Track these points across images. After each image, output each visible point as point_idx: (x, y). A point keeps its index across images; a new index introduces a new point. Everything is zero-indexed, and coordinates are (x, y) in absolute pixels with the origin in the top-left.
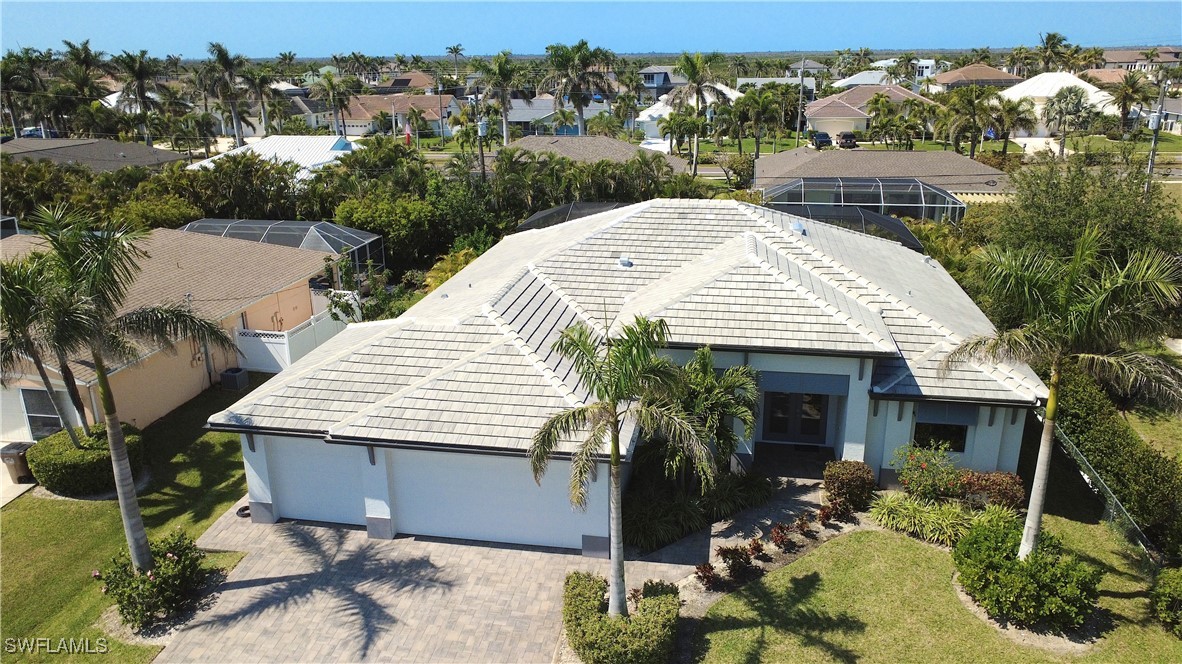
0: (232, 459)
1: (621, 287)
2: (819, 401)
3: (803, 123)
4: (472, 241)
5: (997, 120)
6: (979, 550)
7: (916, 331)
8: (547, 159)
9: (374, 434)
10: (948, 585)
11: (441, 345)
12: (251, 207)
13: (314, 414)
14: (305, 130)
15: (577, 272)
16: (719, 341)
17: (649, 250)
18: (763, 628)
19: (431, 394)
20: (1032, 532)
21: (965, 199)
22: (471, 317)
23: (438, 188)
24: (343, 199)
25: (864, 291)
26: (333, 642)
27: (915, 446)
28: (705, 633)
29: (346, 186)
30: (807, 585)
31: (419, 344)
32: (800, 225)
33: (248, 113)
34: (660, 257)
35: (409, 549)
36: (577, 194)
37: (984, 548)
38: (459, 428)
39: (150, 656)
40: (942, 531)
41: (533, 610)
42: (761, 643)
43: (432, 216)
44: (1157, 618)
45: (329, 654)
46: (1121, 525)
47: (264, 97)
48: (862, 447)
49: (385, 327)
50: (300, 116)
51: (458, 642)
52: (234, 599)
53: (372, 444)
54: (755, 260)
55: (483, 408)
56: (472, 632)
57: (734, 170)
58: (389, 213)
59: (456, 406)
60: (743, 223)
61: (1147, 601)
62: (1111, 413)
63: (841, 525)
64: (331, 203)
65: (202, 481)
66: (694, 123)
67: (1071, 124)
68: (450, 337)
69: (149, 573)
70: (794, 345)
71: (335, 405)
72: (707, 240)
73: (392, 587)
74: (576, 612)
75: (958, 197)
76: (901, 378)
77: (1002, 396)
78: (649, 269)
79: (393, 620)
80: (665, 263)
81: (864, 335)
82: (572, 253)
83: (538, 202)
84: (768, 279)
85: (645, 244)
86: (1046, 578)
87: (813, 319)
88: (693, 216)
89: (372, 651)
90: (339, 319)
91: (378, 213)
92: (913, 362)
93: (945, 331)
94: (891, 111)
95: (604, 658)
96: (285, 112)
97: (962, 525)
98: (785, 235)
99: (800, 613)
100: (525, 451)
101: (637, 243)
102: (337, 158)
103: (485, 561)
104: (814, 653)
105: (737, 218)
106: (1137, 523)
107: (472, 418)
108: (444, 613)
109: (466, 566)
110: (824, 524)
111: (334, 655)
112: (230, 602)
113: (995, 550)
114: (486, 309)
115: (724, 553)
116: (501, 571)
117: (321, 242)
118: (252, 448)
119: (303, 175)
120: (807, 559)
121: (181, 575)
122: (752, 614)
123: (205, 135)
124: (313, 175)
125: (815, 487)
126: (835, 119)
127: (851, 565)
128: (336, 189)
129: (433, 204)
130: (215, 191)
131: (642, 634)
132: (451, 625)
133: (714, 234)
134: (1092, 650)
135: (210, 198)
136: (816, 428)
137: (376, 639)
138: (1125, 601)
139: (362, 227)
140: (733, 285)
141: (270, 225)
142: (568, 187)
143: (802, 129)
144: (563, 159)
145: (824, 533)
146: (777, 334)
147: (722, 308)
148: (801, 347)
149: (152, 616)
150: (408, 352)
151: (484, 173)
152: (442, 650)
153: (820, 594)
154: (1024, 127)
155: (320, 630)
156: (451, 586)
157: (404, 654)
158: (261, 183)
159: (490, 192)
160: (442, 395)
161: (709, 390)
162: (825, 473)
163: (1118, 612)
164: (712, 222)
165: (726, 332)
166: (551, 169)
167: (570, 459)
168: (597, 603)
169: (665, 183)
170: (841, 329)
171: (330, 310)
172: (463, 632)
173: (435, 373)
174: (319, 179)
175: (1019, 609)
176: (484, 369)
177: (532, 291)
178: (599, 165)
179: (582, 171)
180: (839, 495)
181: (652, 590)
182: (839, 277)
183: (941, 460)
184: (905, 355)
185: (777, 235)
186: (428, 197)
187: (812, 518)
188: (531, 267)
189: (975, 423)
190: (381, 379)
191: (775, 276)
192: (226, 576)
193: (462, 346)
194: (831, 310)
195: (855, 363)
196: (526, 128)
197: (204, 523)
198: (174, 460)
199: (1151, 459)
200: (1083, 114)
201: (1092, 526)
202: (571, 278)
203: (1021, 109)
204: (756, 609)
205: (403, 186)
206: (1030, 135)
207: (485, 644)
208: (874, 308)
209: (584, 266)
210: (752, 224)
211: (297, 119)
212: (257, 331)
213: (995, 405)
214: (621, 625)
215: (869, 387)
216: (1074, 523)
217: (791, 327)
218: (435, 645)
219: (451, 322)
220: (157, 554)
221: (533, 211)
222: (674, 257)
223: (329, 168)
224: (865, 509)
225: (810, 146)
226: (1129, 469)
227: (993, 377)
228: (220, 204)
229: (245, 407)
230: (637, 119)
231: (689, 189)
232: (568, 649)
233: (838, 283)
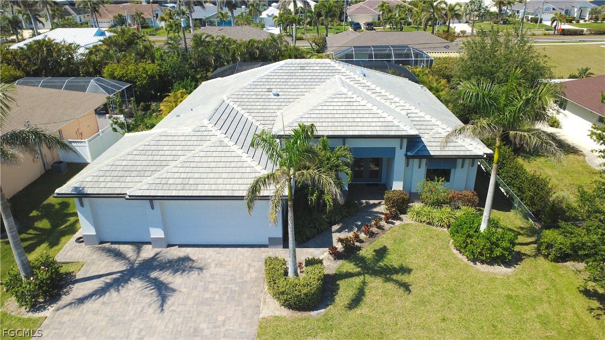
0: (65, 212)
1: (274, 107)
2: (377, 161)
3: (346, 18)
4: (184, 85)
5: (445, 15)
6: (462, 229)
7: (425, 123)
8: (221, 39)
9: (153, 193)
10: (448, 246)
11: (183, 143)
12: (52, 69)
13: (117, 185)
14: (75, 25)
15: (250, 100)
16: (331, 133)
17: (287, 87)
18: (364, 275)
19: (181, 170)
20: (487, 218)
21: (432, 55)
22: (199, 127)
23: (161, 56)
24: (106, 64)
25: (398, 104)
26: (143, 305)
27: (427, 180)
28: (337, 281)
29: (107, 56)
30: (382, 253)
31: (171, 143)
32: (362, 71)
33: (39, 15)
34: (293, 90)
35: (176, 253)
36: (239, 58)
37: (465, 227)
38: (200, 187)
39: (39, 323)
40: (442, 220)
41: (248, 278)
42: (364, 283)
43: (160, 72)
44: (541, 253)
45: (142, 311)
46: (521, 211)
47: (48, 6)
48: (402, 183)
49: (150, 135)
50: (70, 17)
51: (210, 298)
52: (82, 287)
53: (151, 199)
54: (344, 90)
55: (212, 175)
56: (217, 292)
57: (316, 43)
58: (135, 71)
59: (196, 175)
60: (334, 71)
61: (536, 246)
62: (514, 159)
63: (394, 221)
64: (99, 66)
65: (51, 225)
66: (294, 18)
67: (477, 16)
68: (188, 138)
69: (32, 278)
70: (369, 133)
71: (128, 179)
72: (316, 80)
73: (170, 273)
74: (273, 277)
75: (429, 54)
76: (420, 147)
77: (468, 153)
78: (288, 97)
79: (174, 290)
80: (296, 94)
81: (402, 127)
82: (246, 90)
83: (217, 63)
84: (352, 100)
85: (284, 84)
86: (494, 239)
87: (376, 120)
88: (308, 68)
89: (166, 307)
90: (117, 131)
91: (129, 72)
92: (425, 139)
93: (439, 123)
94: (390, 11)
95: (290, 299)
96: (61, 15)
97: (451, 217)
98: (356, 76)
99: (381, 267)
100: (244, 197)
101: (280, 83)
102: (100, 41)
103: (218, 255)
104: (390, 286)
105: (330, 68)
106: (529, 210)
107: (206, 181)
108: (201, 284)
109: (209, 258)
110: (386, 222)
111: (144, 311)
112: (81, 289)
113: (470, 228)
114: (206, 122)
115: (340, 240)
116: (228, 259)
117: (98, 89)
118: (82, 205)
119: (81, 51)
120: (381, 240)
121: (51, 278)
122: (359, 269)
123: (15, 29)
124: (88, 51)
125: (379, 204)
126: (362, 15)
127: (401, 241)
128: (102, 59)
129: (159, 65)
130: (30, 60)
131: (308, 285)
132: (206, 289)
133: (320, 77)
134: (515, 271)
135: (26, 65)
136: (376, 175)
137: (167, 300)
138: (526, 246)
139: (120, 79)
140: (334, 104)
141: (67, 80)
142: (234, 54)
143: (346, 21)
144: (230, 39)
145: (387, 226)
146: (360, 128)
147: (330, 116)
148: (372, 134)
149: (36, 301)
150: (165, 148)
151: (186, 47)
152: (203, 303)
153: (389, 257)
154: (458, 19)
155: (134, 299)
156: (202, 269)
157: (182, 307)
158: (58, 56)
159: (191, 58)
160: (188, 170)
161: (328, 159)
162: (385, 197)
163: (524, 252)
164: (318, 71)
165: (333, 128)
166: (225, 44)
167: (269, 199)
168: (282, 271)
169: (285, 51)
170: (391, 124)
171: (112, 126)
172: (212, 293)
173: (182, 158)
174: (91, 53)
175: (482, 255)
176: (209, 154)
177: (228, 111)
178: (250, 42)
179: (240, 45)
180: (393, 207)
181: (310, 262)
182: (385, 98)
183: (440, 187)
184: (421, 135)
185: (352, 77)
186: (156, 62)
187: (381, 219)
188: (225, 98)
189: (455, 168)
190: (152, 163)
191: (355, 98)
192: (75, 276)
193: (195, 143)
194: (385, 115)
195: (398, 141)
196: (201, 23)
197: (56, 248)
198: (31, 215)
199: (535, 180)
200: (482, 11)
201: (508, 213)
202: (247, 104)
203: (456, 9)
204: (360, 267)
205: (141, 56)
206: (460, 22)
207: (225, 297)
208: (404, 113)
209: (254, 97)
210: (339, 71)
211: (68, 19)
212: (69, 140)
213: (464, 158)
214: (296, 281)
215: (405, 153)
216: (499, 212)
217: (366, 124)
218: (199, 301)
219: (188, 130)
220: (34, 267)
221: (215, 68)
222: (300, 90)
223: (96, 46)
224: (405, 213)
225: (351, 29)
226: (525, 186)
227: (463, 144)
228: (33, 68)
229: (76, 183)
230: (260, 17)
231: (298, 54)
232: (269, 295)
233: (385, 101)
